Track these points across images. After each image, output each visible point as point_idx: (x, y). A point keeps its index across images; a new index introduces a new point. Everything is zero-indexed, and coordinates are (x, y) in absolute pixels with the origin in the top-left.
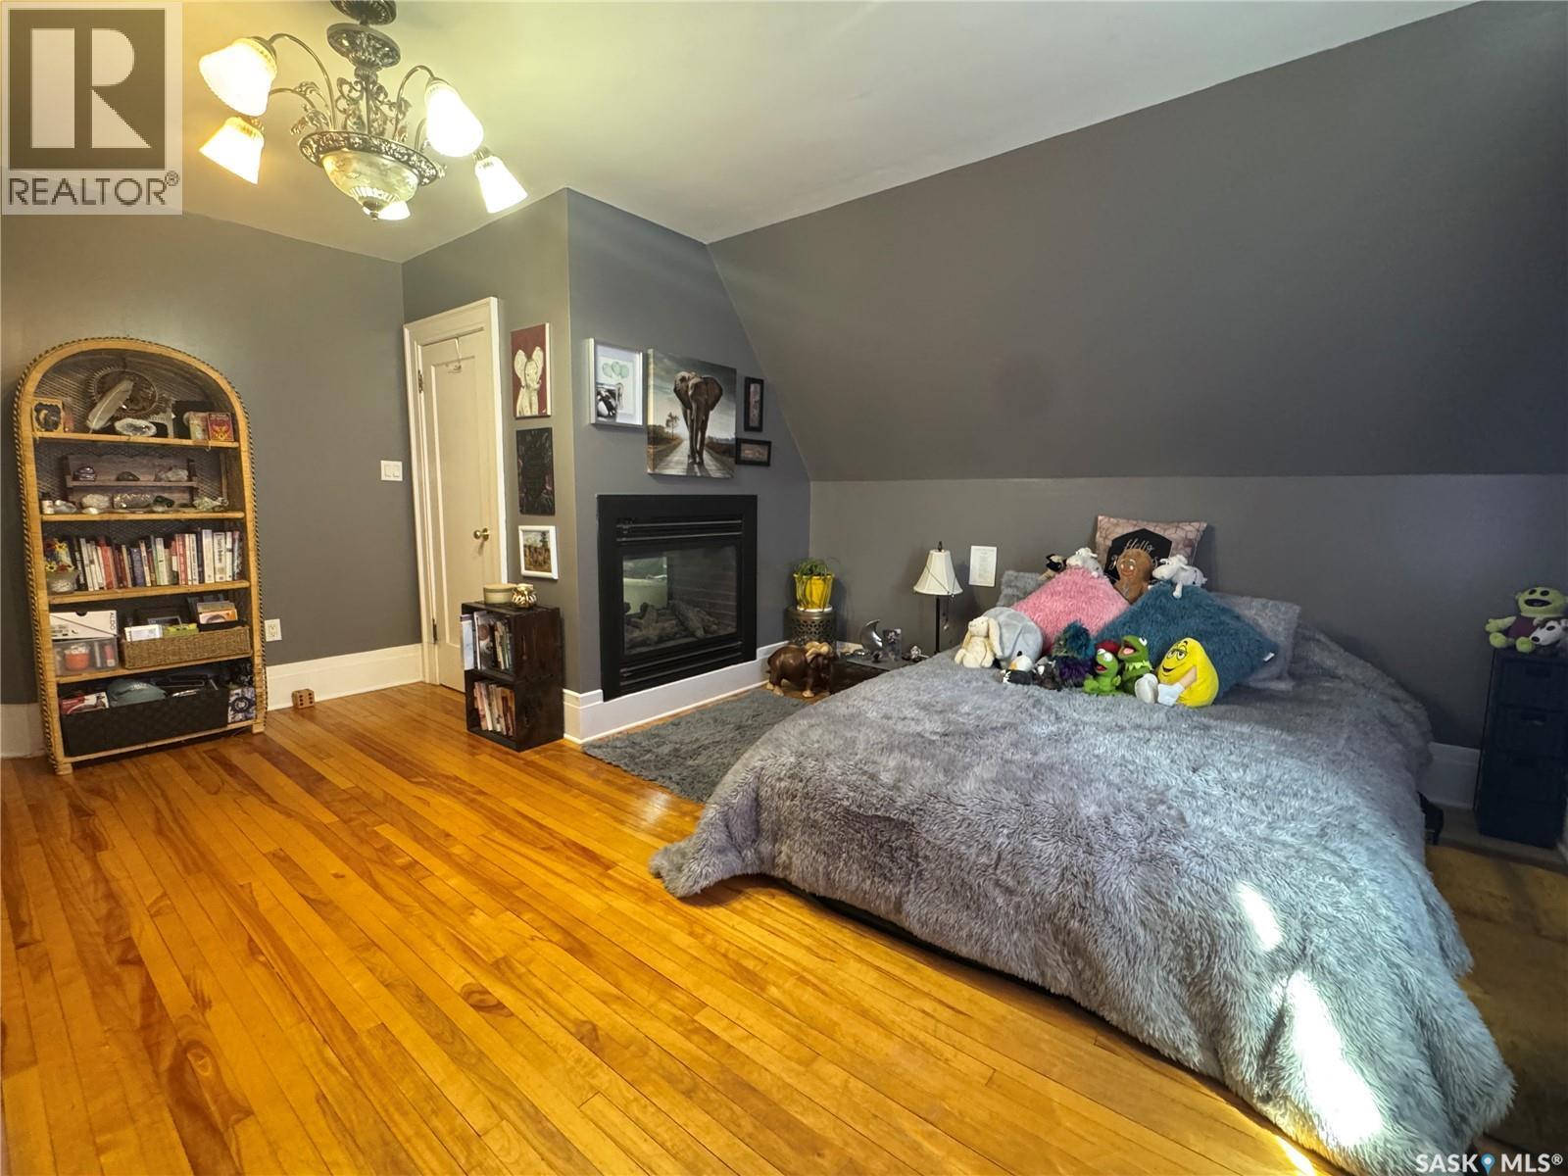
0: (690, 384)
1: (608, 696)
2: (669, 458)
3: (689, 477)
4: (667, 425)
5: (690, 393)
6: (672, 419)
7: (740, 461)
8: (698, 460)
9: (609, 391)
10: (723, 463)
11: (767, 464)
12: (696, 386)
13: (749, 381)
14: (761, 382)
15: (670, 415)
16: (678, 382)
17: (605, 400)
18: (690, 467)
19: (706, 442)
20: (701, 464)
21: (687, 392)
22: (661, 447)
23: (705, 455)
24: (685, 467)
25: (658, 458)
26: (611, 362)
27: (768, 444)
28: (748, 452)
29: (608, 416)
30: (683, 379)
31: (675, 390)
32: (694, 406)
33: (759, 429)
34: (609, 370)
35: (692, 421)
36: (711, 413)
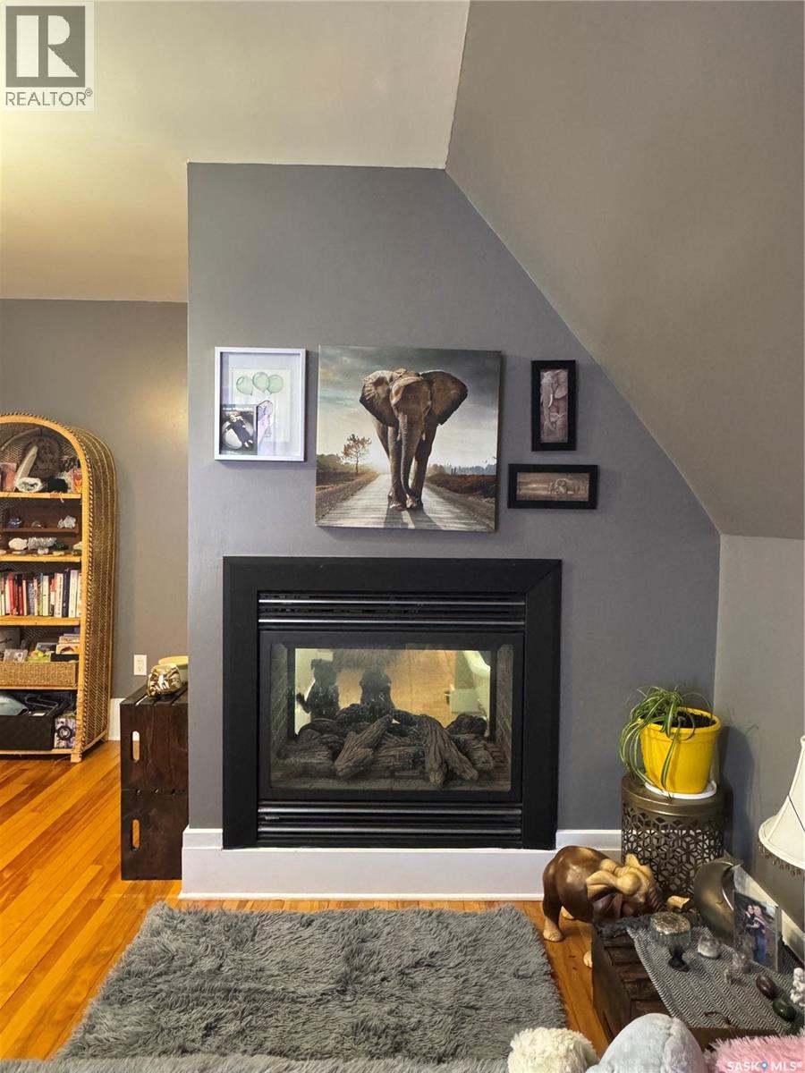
0: (394, 388)
1: (230, 842)
2: (350, 503)
3: (391, 530)
4: (346, 454)
5: (394, 401)
6: (356, 442)
7: (516, 502)
8: (409, 503)
9: (242, 414)
10: (469, 509)
11: (591, 504)
12: (408, 389)
13: (539, 367)
14: (570, 366)
15: (353, 439)
16: (370, 387)
17: (237, 427)
18: (393, 515)
19: (428, 473)
20: (418, 508)
21: (387, 399)
22: (330, 488)
23: (427, 496)
24: (383, 514)
25: (325, 504)
26: (250, 373)
27: (592, 472)
28: (535, 486)
29: (243, 449)
30: (380, 382)
31: (363, 401)
32: (402, 420)
33: (570, 444)
34: (247, 385)
35: (398, 444)
36: (440, 428)
